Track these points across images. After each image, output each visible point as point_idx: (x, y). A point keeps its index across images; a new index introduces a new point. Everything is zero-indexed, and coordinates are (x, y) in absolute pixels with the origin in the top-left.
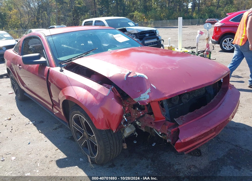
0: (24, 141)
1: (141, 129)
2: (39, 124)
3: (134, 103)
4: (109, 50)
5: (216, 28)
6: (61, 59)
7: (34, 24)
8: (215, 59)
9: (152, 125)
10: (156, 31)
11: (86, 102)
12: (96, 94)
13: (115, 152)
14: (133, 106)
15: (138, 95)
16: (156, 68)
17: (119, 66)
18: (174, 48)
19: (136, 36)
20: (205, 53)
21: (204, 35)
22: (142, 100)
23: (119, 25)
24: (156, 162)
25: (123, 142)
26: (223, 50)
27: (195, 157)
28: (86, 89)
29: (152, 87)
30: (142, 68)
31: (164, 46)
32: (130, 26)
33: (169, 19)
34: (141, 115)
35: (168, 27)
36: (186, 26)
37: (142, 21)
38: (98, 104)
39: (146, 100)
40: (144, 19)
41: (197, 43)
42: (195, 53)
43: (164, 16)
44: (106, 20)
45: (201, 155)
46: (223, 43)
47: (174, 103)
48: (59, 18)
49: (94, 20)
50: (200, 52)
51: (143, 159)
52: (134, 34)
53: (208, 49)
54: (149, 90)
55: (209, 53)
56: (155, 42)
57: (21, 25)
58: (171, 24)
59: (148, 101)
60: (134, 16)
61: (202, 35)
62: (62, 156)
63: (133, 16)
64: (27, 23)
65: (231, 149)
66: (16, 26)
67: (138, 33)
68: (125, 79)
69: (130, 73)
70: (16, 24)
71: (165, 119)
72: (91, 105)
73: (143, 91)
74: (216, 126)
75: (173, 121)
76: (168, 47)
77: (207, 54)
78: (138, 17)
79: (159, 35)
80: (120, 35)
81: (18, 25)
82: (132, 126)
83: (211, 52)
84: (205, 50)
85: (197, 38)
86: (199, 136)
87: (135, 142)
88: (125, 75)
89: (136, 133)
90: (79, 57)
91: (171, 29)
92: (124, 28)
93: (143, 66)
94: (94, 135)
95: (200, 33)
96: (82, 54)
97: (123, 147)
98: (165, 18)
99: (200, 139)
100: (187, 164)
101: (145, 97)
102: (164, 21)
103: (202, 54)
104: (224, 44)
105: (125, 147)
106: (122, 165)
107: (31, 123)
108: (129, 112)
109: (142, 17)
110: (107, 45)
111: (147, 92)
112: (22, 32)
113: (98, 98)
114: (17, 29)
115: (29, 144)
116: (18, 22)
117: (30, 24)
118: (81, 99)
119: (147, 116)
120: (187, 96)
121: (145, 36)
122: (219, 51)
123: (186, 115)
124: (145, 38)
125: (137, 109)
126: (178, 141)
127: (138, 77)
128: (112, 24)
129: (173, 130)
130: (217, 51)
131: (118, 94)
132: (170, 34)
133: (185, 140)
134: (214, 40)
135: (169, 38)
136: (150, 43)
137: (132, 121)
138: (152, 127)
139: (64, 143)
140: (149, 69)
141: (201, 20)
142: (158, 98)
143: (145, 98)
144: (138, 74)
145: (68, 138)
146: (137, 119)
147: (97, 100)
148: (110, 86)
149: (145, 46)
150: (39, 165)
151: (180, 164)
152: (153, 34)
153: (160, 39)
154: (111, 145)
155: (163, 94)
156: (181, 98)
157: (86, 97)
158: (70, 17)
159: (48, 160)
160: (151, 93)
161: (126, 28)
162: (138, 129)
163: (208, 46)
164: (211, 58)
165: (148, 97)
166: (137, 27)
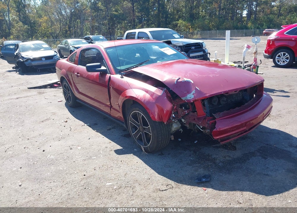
0: (84, 137)
1: (186, 125)
2: (93, 126)
3: (181, 103)
4: (158, 62)
5: (269, 41)
6: (119, 68)
7: (65, 33)
8: (263, 74)
9: (195, 121)
10: (203, 44)
11: (145, 100)
12: (152, 94)
13: (165, 141)
14: (180, 106)
15: (185, 95)
16: (200, 76)
17: (171, 73)
18: (220, 62)
19: (181, 49)
20: (252, 67)
21: (251, 49)
22: (188, 99)
23: (163, 37)
24: (197, 152)
25: (171, 135)
26: (277, 66)
27: (230, 151)
28: (144, 91)
29: (196, 89)
30: (189, 75)
31: (210, 59)
32: (176, 38)
33: (218, 29)
34: (187, 113)
35: (217, 38)
36: (239, 38)
37: (187, 32)
38: (154, 101)
39: (191, 99)
40: (190, 28)
41: (244, 57)
42: (241, 67)
43: (213, 25)
44: (150, 32)
45: (235, 150)
46: (277, 57)
47: (214, 104)
48: (93, 27)
49: (137, 31)
50: (246, 66)
51: (186, 151)
52: (179, 47)
53: (255, 63)
54: (194, 92)
55: (256, 67)
56: (201, 55)
57: (51, 34)
58: (221, 35)
59: (193, 99)
60: (178, 25)
61: (249, 49)
62: (119, 147)
63: (176, 25)
64: (58, 32)
65: (261, 146)
66: (45, 35)
67: (184, 46)
68: (176, 83)
69: (180, 78)
70: (46, 33)
71: (205, 114)
72: (149, 102)
73: (189, 92)
74: (247, 122)
75: (211, 116)
76: (214, 61)
77: (254, 68)
78: (182, 27)
79: (206, 47)
80: (168, 48)
81: (48, 34)
82: (179, 123)
83: (258, 66)
84: (252, 64)
85: (244, 52)
86: (232, 128)
87: (180, 140)
88: (176, 80)
89: (181, 129)
90: (134, 67)
91: (220, 40)
92: (169, 40)
93: (190, 74)
94: (149, 126)
95: (247, 47)
96: (137, 65)
97: (171, 138)
98: (214, 27)
99: (233, 131)
100: (223, 155)
101: (190, 96)
102: (213, 32)
103: (249, 68)
104: (278, 59)
105: (173, 139)
106: (169, 154)
107: (86, 125)
108: (176, 111)
109: (187, 27)
110: (155, 58)
111: (192, 93)
112: (52, 41)
113: (154, 97)
114: (46, 38)
115: (89, 139)
116: (48, 30)
117: (61, 33)
118: (141, 98)
119: (191, 113)
120: (225, 99)
121: (191, 49)
122: (272, 67)
123: (222, 112)
124: (191, 51)
125: (184, 108)
126: (215, 130)
127: (186, 81)
128: (156, 36)
129: (212, 121)
130: (270, 67)
131: (169, 95)
132: (220, 46)
133: (220, 129)
134: (267, 54)
135: (216, 52)
136: (196, 56)
137: (179, 119)
138: (195, 123)
139: (119, 139)
140: (195, 76)
141: (258, 30)
142: (201, 97)
143: (190, 98)
144: (186, 79)
145: (122, 136)
146: (183, 117)
147: (153, 98)
148: (164, 88)
149: (191, 58)
150: (101, 153)
151: (217, 155)
152: (199, 47)
153: (207, 52)
154: (162, 135)
155: (205, 94)
156: (220, 101)
157: (144, 96)
158: (106, 26)
159: (108, 150)
160: (196, 93)
161: (171, 40)
162: (183, 126)
163: (255, 60)
164: (258, 73)
165: (193, 96)
166: (182, 39)
